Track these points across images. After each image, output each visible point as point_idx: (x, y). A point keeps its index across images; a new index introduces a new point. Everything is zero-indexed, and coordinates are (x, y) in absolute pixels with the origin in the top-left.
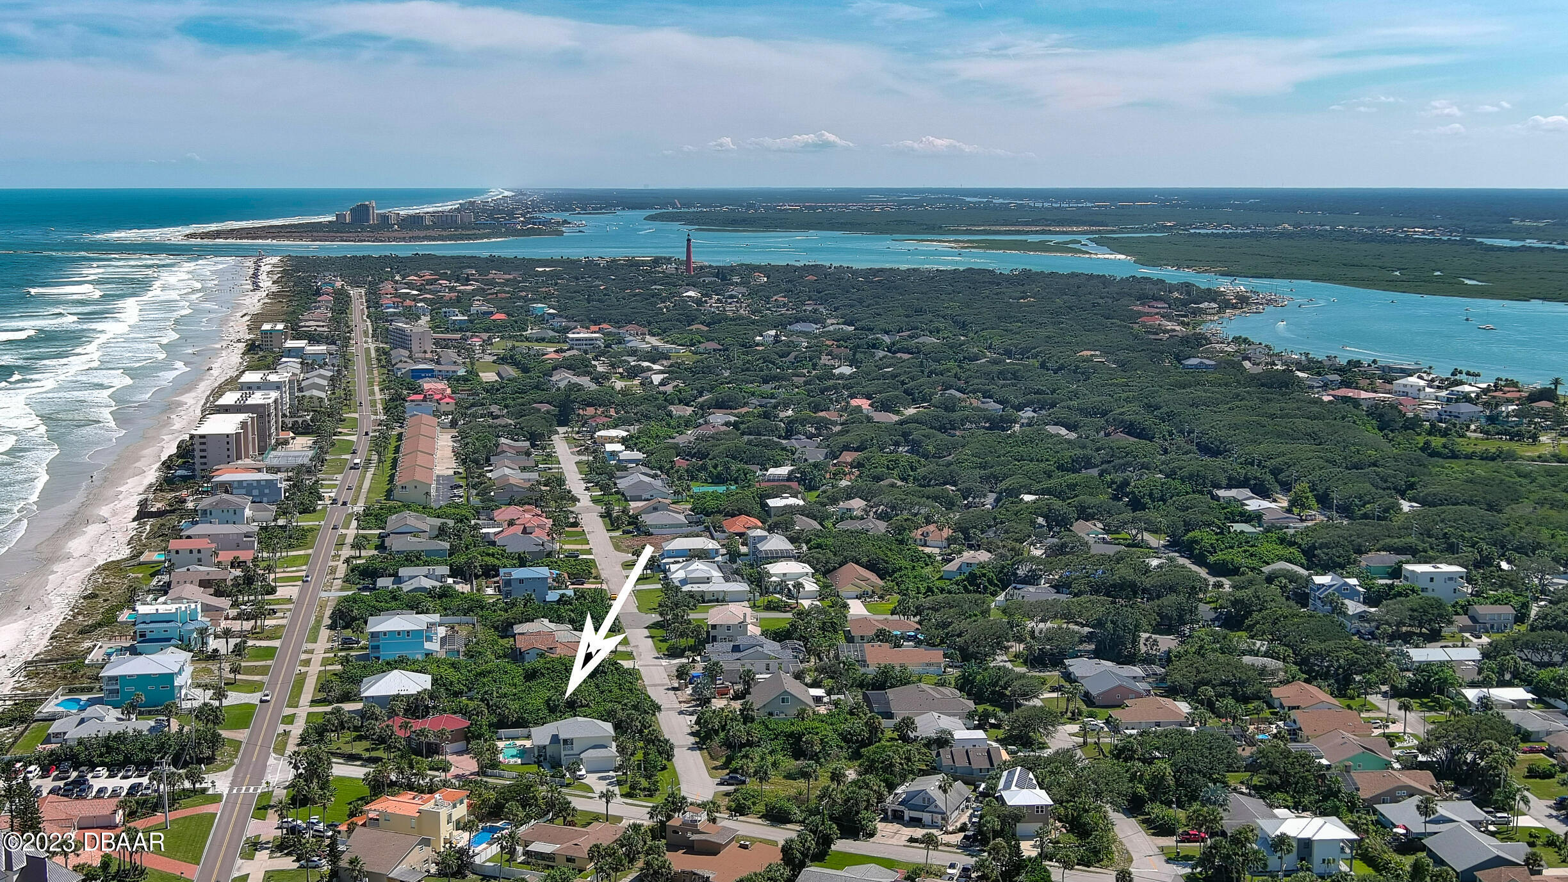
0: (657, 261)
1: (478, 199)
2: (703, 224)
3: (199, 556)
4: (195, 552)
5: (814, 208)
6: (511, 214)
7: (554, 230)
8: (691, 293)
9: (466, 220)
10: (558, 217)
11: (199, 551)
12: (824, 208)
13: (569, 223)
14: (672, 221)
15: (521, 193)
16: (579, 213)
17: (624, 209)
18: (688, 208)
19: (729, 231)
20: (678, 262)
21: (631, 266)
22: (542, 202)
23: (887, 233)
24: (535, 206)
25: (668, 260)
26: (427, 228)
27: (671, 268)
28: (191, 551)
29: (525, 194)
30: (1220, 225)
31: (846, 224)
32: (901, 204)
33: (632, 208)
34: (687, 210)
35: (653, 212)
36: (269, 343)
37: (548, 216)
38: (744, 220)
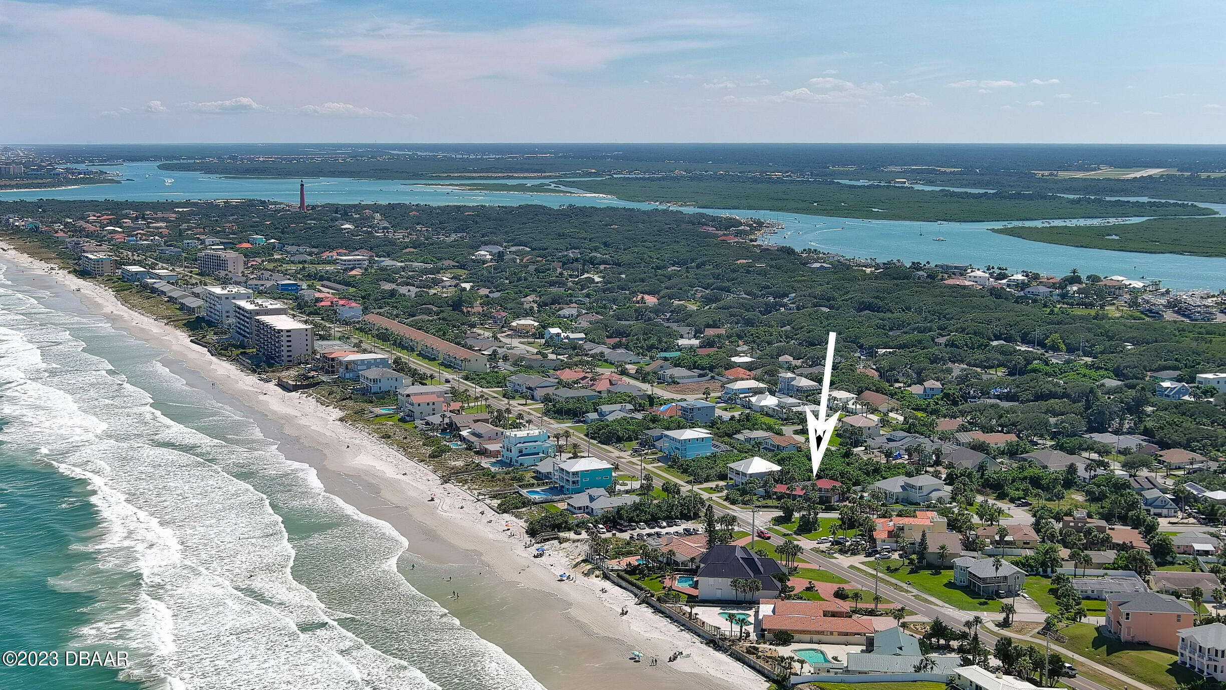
3: (434, 407)
4: (431, 404)
5: (286, 160)
11: (434, 404)
12: (298, 160)
28: (428, 404)
30: (632, 172)
36: (100, 269)
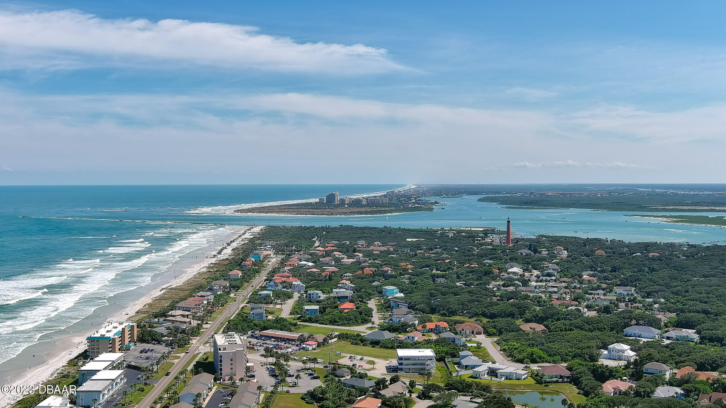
0: (486, 233)
1: (396, 190)
2: (510, 204)
5: (564, 194)
6: (409, 198)
7: (428, 207)
8: (515, 269)
9: (384, 202)
10: (433, 199)
13: (438, 203)
14: (492, 202)
15: (419, 186)
16: (444, 197)
17: (467, 195)
18: (499, 194)
19: (524, 208)
20: (500, 233)
21: (470, 237)
22: (428, 191)
23: (620, 210)
24: (424, 194)
25: (493, 232)
26: (363, 206)
27: (496, 239)
29: (421, 187)
31: (589, 204)
32: (610, 192)
33: (472, 194)
34: (499, 195)
35: (482, 196)
37: (427, 199)
38: (532, 202)
